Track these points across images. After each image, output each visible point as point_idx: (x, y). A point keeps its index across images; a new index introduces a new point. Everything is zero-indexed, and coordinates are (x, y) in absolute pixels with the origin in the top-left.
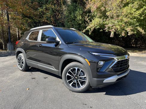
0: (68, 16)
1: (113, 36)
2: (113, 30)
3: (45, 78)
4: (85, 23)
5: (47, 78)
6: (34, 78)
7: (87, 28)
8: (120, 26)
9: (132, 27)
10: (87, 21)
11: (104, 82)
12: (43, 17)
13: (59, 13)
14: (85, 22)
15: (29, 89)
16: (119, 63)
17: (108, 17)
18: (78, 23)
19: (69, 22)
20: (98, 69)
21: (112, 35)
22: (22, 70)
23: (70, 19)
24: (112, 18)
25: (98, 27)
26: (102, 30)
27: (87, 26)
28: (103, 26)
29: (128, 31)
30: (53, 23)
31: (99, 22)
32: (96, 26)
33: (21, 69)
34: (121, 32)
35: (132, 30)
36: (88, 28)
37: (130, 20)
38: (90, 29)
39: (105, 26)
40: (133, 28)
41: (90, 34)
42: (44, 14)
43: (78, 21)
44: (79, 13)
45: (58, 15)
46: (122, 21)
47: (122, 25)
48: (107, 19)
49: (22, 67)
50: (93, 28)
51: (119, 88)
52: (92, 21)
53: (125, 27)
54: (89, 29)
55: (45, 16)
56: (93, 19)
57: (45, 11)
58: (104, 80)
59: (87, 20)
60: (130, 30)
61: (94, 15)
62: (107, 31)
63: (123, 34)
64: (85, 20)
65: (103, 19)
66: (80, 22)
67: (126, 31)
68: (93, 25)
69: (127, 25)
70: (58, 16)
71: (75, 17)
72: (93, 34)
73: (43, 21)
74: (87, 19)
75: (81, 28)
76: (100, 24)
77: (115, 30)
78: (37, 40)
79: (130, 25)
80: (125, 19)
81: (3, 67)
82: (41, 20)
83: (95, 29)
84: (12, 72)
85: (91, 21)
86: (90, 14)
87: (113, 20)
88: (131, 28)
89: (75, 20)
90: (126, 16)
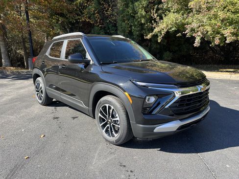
0: (123, 11)
1: (199, 45)
2: (199, 33)
3: (74, 118)
4: (151, 22)
5: (77, 117)
6: (57, 118)
7: (154, 31)
8: (212, 27)
9: (234, 29)
10: (155, 19)
11: (155, 131)
12: (82, 13)
13: (109, 5)
14: (151, 20)
15: (45, 136)
16: (185, 100)
17: (191, 10)
18: (139, 23)
19: (124, 22)
20: (144, 109)
21: (197, 43)
22: (42, 103)
23: (127, 15)
24: (199, 12)
25: (173, 29)
26: (179, 34)
27: (155, 28)
28: (181, 27)
29: (227, 35)
30: (98, 24)
31: (174, 19)
32: (170, 26)
33: (40, 102)
34: (214, 38)
35: (233, 34)
36: (156, 30)
37: (232, 16)
38: (160, 32)
39: (185, 26)
40: (236, 30)
41: (159, 41)
42: (85, 8)
43: (139, 20)
44: (141, 5)
45: (108, 9)
46: (216, 16)
47: (215, 24)
48: (190, 15)
49: (41, 99)
50: (165, 30)
51: (189, 139)
52: (164, 18)
53: (221, 28)
54: (158, 32)
55: (85, 11)
56: (166, 15)
57: (86, 3)
58: (155, 128)
59: (155, 17)
60: (231, 33)
61: (167, 7)
62: (188, 35)
63: (217, 41)
64: (152, 17)
65: (183, 15)
66: (143, 22)
67: (222, 35)
68: (165, 26)
69: (225, 25)
70: (106, 11)
71: (135, 12)
72: (166, 41)
73: (83, 20)
74: (156, 15)
75: (144, 31)
76: (176, 23)
77: (202, 33)
78: (60, 57)
79: (231, 24)
80: (221, 15)
81: (16, 99)
82: (79, 19)
83: (168, 32)
84: (26, 107)
85: (161, 18)
86: (160, 6)
87: (200, 16)
88: (233, 31)
89: (134, 17)
90: (225, 8)
